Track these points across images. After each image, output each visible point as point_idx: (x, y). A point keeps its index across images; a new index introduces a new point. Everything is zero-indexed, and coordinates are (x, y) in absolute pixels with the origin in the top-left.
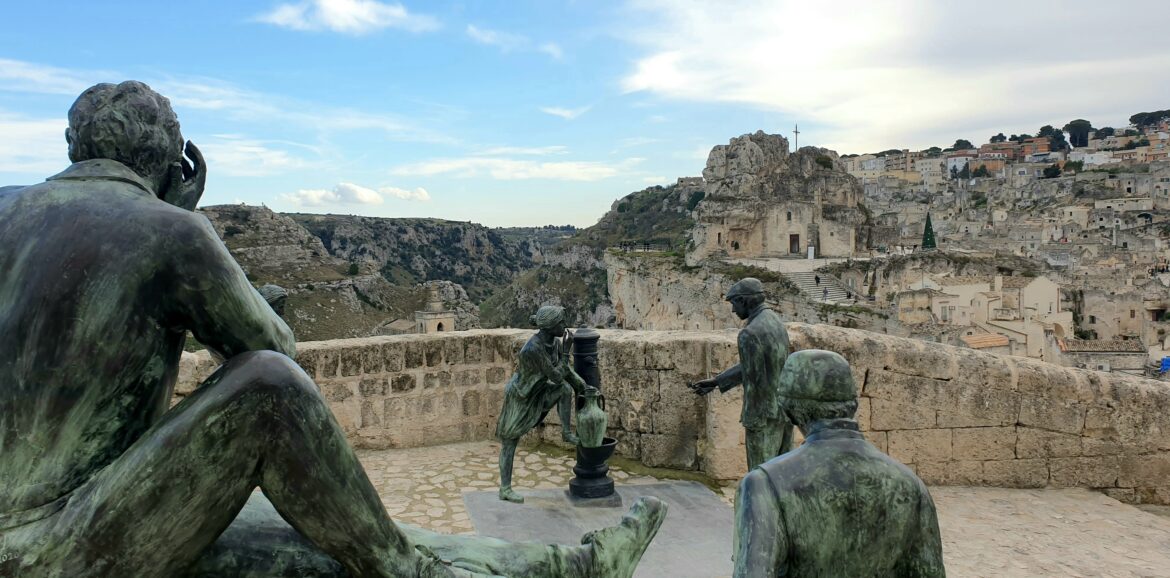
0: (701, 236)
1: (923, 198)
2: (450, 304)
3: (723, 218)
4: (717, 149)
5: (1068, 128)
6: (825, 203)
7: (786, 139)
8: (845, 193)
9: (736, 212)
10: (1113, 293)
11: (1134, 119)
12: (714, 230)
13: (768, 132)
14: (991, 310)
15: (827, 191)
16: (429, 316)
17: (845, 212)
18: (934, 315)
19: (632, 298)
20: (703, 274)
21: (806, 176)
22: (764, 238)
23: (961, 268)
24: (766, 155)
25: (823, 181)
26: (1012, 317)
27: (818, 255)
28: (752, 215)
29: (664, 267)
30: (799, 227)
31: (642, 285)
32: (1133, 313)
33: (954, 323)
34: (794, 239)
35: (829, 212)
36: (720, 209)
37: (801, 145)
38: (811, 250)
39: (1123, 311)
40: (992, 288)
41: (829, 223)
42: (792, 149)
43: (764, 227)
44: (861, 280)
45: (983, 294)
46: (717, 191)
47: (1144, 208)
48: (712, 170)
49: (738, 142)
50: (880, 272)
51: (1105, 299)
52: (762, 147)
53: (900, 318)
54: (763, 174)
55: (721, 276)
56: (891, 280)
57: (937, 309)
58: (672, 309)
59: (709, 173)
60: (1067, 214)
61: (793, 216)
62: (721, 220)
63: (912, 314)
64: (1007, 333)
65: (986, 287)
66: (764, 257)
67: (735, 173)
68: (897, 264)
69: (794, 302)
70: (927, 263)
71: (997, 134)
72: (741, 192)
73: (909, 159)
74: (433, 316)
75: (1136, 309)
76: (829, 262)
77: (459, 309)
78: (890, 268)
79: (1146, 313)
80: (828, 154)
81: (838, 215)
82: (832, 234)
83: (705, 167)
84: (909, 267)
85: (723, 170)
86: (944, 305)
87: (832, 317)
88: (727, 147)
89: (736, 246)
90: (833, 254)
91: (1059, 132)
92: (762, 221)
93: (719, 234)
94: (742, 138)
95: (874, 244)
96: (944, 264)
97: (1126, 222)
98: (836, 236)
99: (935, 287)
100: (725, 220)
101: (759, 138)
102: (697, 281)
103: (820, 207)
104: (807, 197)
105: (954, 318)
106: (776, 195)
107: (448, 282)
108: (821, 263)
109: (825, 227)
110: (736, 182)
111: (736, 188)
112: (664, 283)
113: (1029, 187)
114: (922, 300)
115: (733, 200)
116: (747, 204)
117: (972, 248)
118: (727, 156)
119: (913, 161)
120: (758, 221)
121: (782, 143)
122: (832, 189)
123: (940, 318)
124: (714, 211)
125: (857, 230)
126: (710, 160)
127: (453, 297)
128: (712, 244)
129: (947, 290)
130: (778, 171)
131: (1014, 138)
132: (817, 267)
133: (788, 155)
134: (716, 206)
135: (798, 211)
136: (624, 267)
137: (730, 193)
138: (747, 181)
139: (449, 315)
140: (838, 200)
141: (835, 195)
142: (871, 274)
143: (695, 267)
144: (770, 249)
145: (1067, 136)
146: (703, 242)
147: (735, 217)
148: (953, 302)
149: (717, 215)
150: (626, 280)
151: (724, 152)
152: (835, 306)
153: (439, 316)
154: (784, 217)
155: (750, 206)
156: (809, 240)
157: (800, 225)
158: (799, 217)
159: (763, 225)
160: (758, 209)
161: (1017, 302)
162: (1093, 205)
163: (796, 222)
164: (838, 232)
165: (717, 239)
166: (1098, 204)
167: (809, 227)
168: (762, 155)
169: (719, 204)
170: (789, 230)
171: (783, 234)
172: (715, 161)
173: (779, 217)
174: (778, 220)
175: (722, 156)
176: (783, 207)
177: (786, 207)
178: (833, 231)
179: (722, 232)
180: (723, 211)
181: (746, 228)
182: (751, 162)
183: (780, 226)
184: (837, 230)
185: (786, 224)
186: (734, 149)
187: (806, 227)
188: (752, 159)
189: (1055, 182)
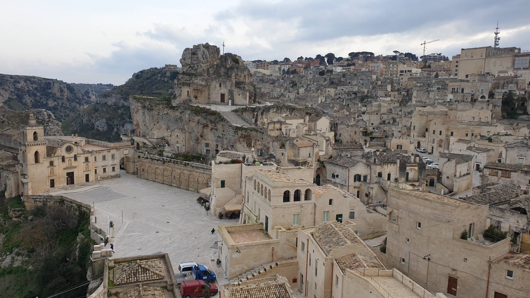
0: (179, 92)
1: (272, 82)
2: (45, 121)
3: (190, 83)
4: (187, 50)
5: (326, 56)
6: (236, 80)
7: (219, 48)
8: (245, 76)
9: (196, 81)
10: (348, 124)
11: (350, 54)
12: (185, 90)
13: (211, 44)
14: (304, 130)
15: (237, 75)
16: (28, 128)
17: (245, 85)
18: (282, 132)
19: (144, 121)
20: (180, 110)
21: (228, 67)
22: (209, 95)
23: (292, 112)
24: (210, 55)
25: (236, 70)
26: (312, 134)
27: (233, 104)
28: (203, 83)
29: (161, 106)
30: (224, 91)
31: (149, 115)
32: (355, 133)
33: (290, 136)
34: (223, 96)
35: (238, 85)
36: (188, 79)
37: (226, 52)
38: (230, 101)
39: (352, 132)
40: (304, 121)
41: (238, 89)
42: (222, 53)
43: (209, 89)
44: (251, 116)
45: (301, 124)
46: (187, 70)
47: (355, 90)
48: (184, 60)
49: (197, 47)
50: (260, 113)
51: (346, 127)
52: (208, 51)
53: (269, 134)
54: (208, 64)
55: (189, 112)
56: (264, 116)
57: (284, 130)
58: (164, 127)
59: (183, 61)
60: (327, 91)
61: (222, 85)
62: (189, 85)
63: (274, 132)
64: (311, 141)
65: (302, 121)
66: (209, 104)
67: (195, 62)
68: (267, 109)
69: (223, 125)
70: (279, 109)
71: (300, 57)
72: (198, 71)
73: (266, 65)
74: (31, 128)
75: (357, 131)
76: (238, 107)
77: (50, 124)
78: (264, 111)
79: (360, 133)
80: (237, 57)
81: (242, 86)
82: (239, 95)
83: (181, 58)
84: (271, 111)
85: (190, 60)
86: (286, 128)
87: (240, 133)
88: (192, 49)
89: (196, 97)
90: (240, 103)
91: (323, 58)
92: (208, 87)
93: (188, 91)
94: (199, 45)
95: (257, 100)
96: (285, 110)
97: (348, 96)
98: (241, 95)
99: (283, 120)
100: (191, 85)
101: (207, 46)
102: (177, 114)
103: (234, 82)
104: (229, 77)
105: (290, 134)
106: (214, 75)
107: (44, 110)
108: (234, 108)
109: (236, 91)
110: (196, 67)
111: (196, 70)
112: (161, 114)
113: (313, 80)
114: (277, 126)
115: (195, 75)
116: (201, 78)
117: (296, 104)
118: (192, 54)
119: (267, 66)
120: (206, 86)
121: (217, 50)
122: (239, 74)
123: (284, 133)
124: (185, 80)
125: (249, 93)
126: (184, 55)
127: (46, 117)
128: (184, 96)
129: (288, 121)
130: (215, 63)
131: (306, 58)
132: (233, 109)
133: (220, 56)
134: (186, 77)
135: (225, 83)
136: (140, 105)
137: (193, 72)
138: (201, 66)
139: (40, 127)
140: (242, 79)
141: (240, 77)
142: (256, 113)
143: (176, 107)
144: (212, 100)
145: (326, 59)
146: (180, 95)
147: (196, 84)
148: (290, 127)
149: (187, 82)
150: (141, 112)
151: (190, 52)
152: (241, 128)
153: (34, 128)
154: (218, 85)
155: (203, 79)
156: (229, 97)
157: (225, 90)
158: (225, 85)
159: (208, 88)
160: (206, 81)
161: (314, 127)
162: (336, 88)
163: (223, 88)
164: (242, 94)
165: (187, 93)
166: (338, 88)
167: (229, 91)
168: (208, 55)
169: (188, 77)
170: (220, 91)
171: (218, 93)
172: (186, 55)
173: (216, 85)
174: (215, 86)
175: (189, 53)
176: (218, 80)
177: (219, 80)
178: (239, 93)
179: (189, 90)
180: (190, 80)
181: (201, 89)
182: (203, 57)
183: (216, 90)
184: (241, 93)
185: (219, 89)
186: (195, 50)
187: (228, 90)
188: (203, 56)
189: (323, 78)
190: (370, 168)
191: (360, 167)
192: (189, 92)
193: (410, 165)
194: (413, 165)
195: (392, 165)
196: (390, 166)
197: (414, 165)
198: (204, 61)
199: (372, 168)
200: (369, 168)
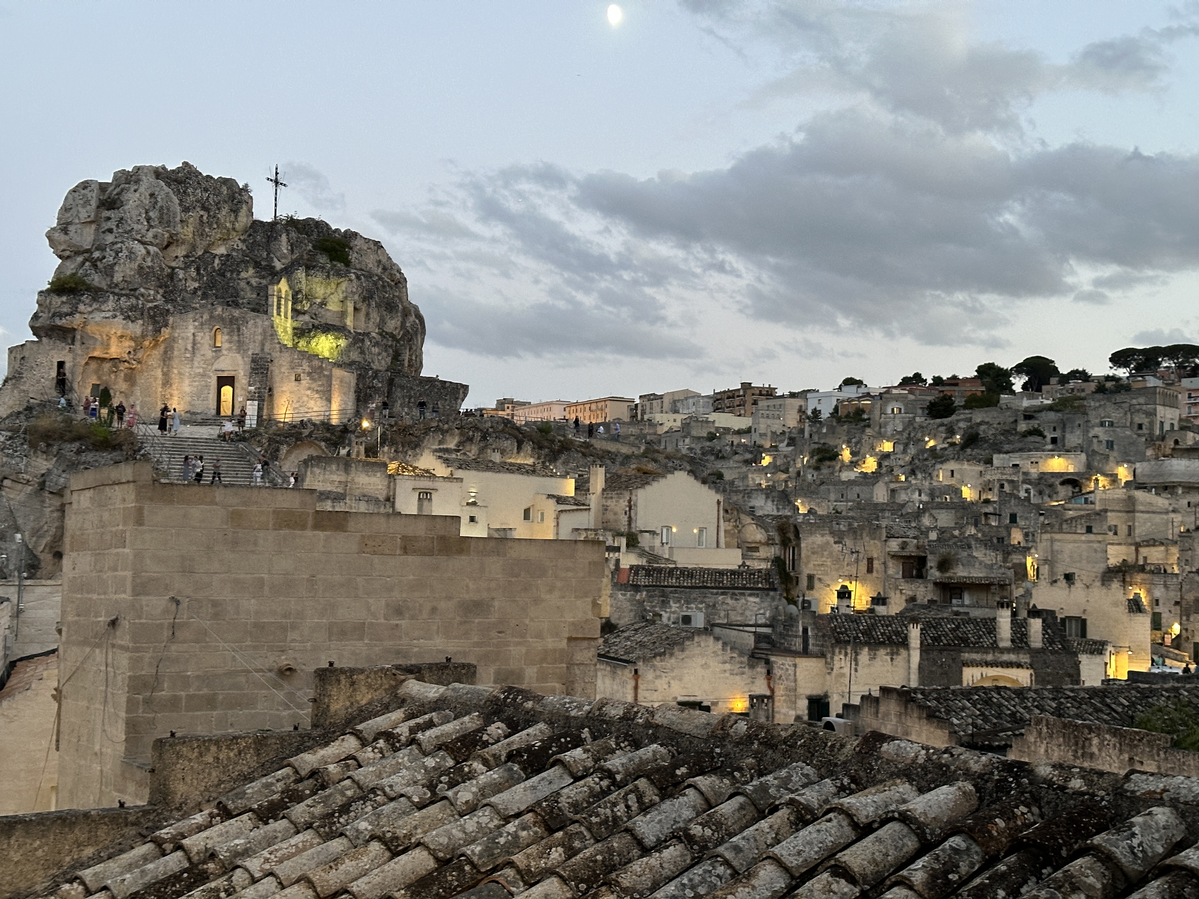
4: (83, 188)
5: (1019, 369)
7: (246, 189)
14: (565, 530)
22: (166, 383)
24: (186, 210)
27: (268, 420)
30: (233, 362)
32: (870, 566)
35: (307, 336)
36: (66, 309)
37: (284, 213)
38: (253, 407)
41: (296, 354)
43: (166, 359)
45: (558, 496)
46: (73, 275)
48: (67, 231)
49: (129, 179)
52: (184, 195)
54: (177, 250)
59: (59, 236)
61: (224, 338)
67: (110, 238)
71: (911, 375)
72: (118, 277)
79: (891, 563)
82: (298, 378)
83: (55, 223)
85: (88, 231)
86: (426, 496)
88: (103, 187)
92: (161, 347)
93: (61, 365)
94: (140, 172)
97: (1041, 492)
100: (78, 336)
101: (181, 179)
103: (280, 321)
109: (287, 363)
110: (110, 258)
111: (109, 272)
113: (905, 435)
115: (99, 294)
116: (126, 303)
118: (101, 204)
121: (234, 195)
125: (359, 377)
126: (65, 210)
130: (222, 250)
133: (243, 221)
135: (235, 326)
137: (96, 279)
151: (94, 197)
154: (206, 339)
155: (132, 308)
156: (252, 388)
157: (239, 357)
158: (236, 338)
159: (165, 352)
160: (152, 317)
161: (626, 518)
162: (989, 461)
163: (230, 349)
164: (309, 374)
165: (54, 374)
166: (998, 460)
167: (253, 361)
168: (178, 209)
169: (64, 299)
170: (216, 366)
171: (203, 375)
172: (74, 212)
173: (198, 338)
174: (194, 343)
175: (87, 202)
176: (206, 316)
177: (211, 317)
178: (299, 370)
179: (68, 359)
180: (71, 314)
181: (126, 357)
182: (148, 219)
183: (198, 358)
184: (308, 369)
185: (209, 354)
186: (118, 190)
187: (248, 360)
188: (151, 214)
189: (942, 425)
190: (769, 673)
191: (705, 666)
192: (68, 365)
193: (990, 657)
194: (1006, 657)
195: (882, 653)
196: (873, 658)
197: (1012, 657)
198: (150, 234)
199: (777, 672)
200: (761, 669)
